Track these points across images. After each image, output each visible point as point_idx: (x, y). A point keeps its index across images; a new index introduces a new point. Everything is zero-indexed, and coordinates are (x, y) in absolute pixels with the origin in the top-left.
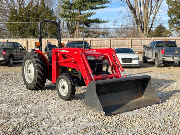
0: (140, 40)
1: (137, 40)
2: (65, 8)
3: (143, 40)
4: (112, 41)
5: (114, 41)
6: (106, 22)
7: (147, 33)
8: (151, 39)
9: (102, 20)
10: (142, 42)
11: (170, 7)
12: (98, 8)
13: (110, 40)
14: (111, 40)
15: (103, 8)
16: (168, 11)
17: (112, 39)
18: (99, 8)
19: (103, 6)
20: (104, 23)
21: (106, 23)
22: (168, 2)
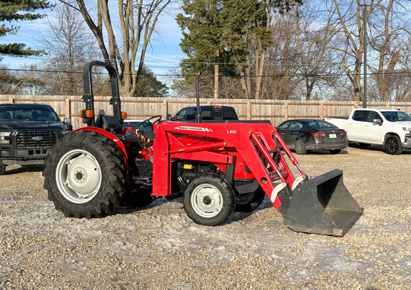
0: (139, 102)
1: (131, 101)
3: (146, 102)
4: (73, 103)
5: (77, 105)
6: (37, 53)
7: (134, 86)
8: (162, 102)
10: (143, 106)
12: (17, 17)
13: (67, 100)
14: (70, 101)
15: (34, 17)
16: (183, 41)
17: (72, 97)
18: (22, 17)
19: (32, 13)
20: (31, 56)
21: (38, 57)
22: (180, 19)
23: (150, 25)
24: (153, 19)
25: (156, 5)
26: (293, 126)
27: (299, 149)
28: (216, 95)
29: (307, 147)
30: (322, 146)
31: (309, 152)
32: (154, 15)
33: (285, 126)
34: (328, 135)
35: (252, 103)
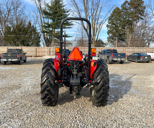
2: (45, 27)
7: (95, 44)
9: (68, 36)
11: (109, 29)
12: (66, 28)
15: (70, 28)
16: (108, 32)
18: (67, 28)
21: (71, 38)
22: (107, 26)
23: (100, 28)
24: (101, 26)
25: (102, 22)
26: (135, 55)
27: (136, 61)
28: (116, 46)
29: (139, 61)
30: (143, 60)
31: (139, 62)
32: (101, 25)
33: (133, 55)
34: (145, 57)
35: (125, 48)
